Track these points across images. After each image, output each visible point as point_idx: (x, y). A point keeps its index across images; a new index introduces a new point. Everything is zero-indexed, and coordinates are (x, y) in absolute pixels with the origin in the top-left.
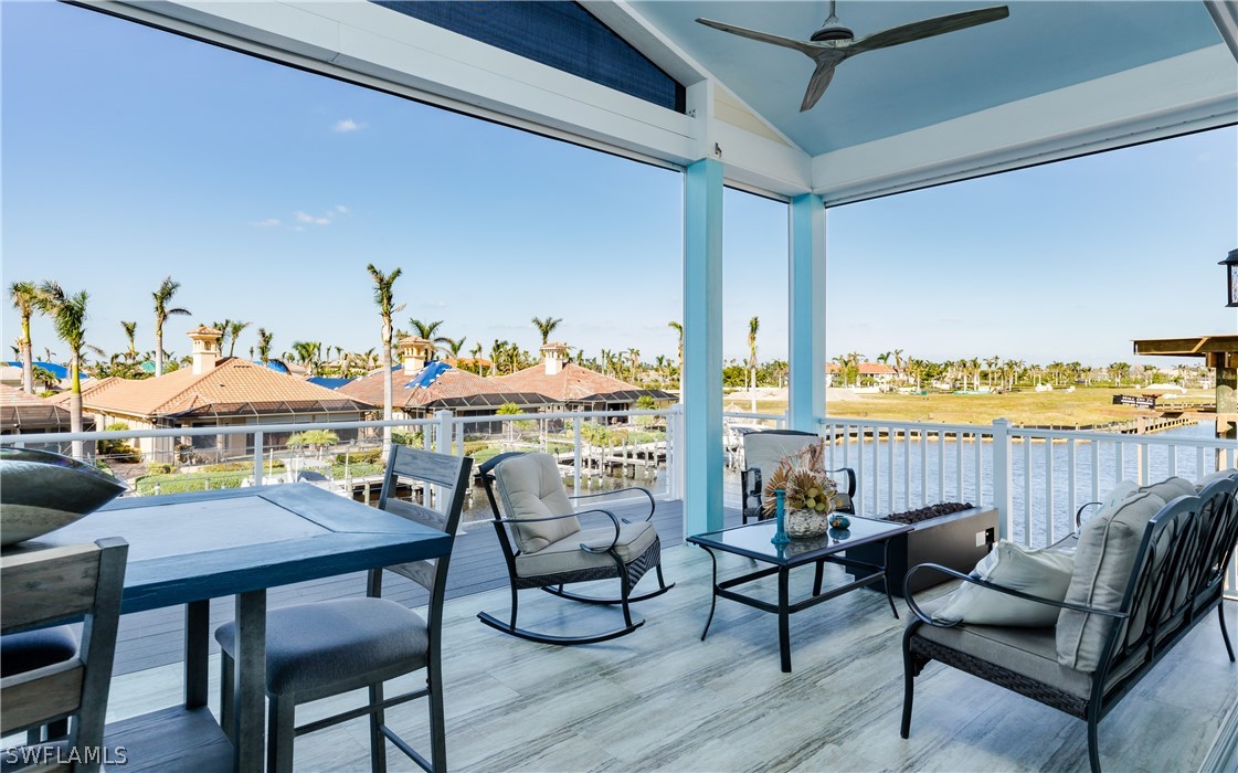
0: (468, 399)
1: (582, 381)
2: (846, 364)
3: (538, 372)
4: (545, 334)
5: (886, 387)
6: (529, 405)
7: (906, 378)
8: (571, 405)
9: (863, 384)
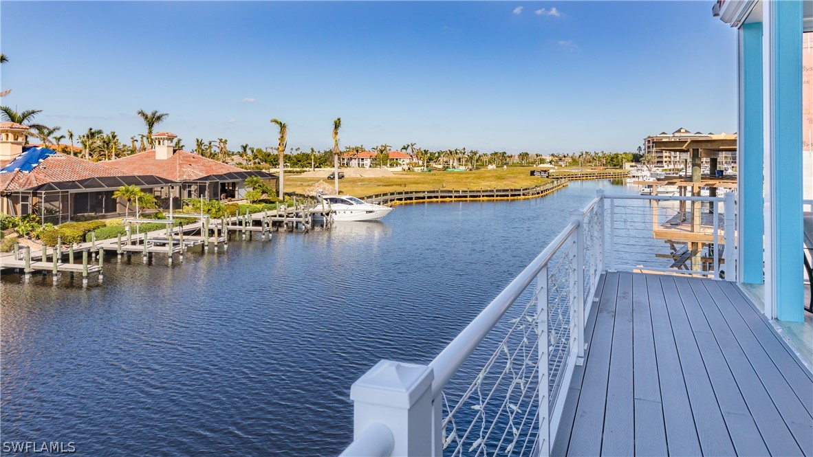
0: (81, 182)
1: (193, 165)
2: (382, 152)
3: (148, 157)
4: (151, 125)
5: (406, 167)
6: (147, 186)
7: (417, 161)
8: (185, 185)
9: (392, 165)
